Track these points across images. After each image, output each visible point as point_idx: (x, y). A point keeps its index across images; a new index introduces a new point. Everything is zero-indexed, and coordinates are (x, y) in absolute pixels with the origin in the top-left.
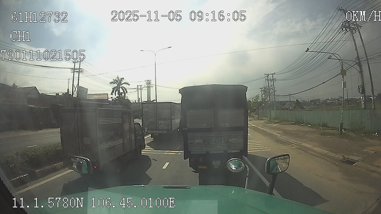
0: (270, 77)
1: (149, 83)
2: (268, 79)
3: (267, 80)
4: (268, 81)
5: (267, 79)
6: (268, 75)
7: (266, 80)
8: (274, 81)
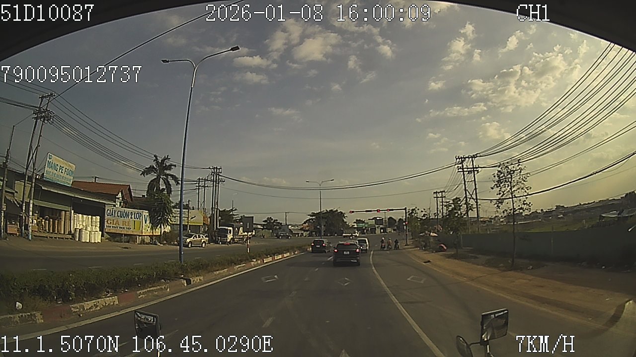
0: (468, 164)
1: (216, 172)
2: (463, 169)
3: (461, 170)
4: (463, 171)
5: (460, 168)
6: (463, 159)
7: (458, 169)
8: (476, 172)
